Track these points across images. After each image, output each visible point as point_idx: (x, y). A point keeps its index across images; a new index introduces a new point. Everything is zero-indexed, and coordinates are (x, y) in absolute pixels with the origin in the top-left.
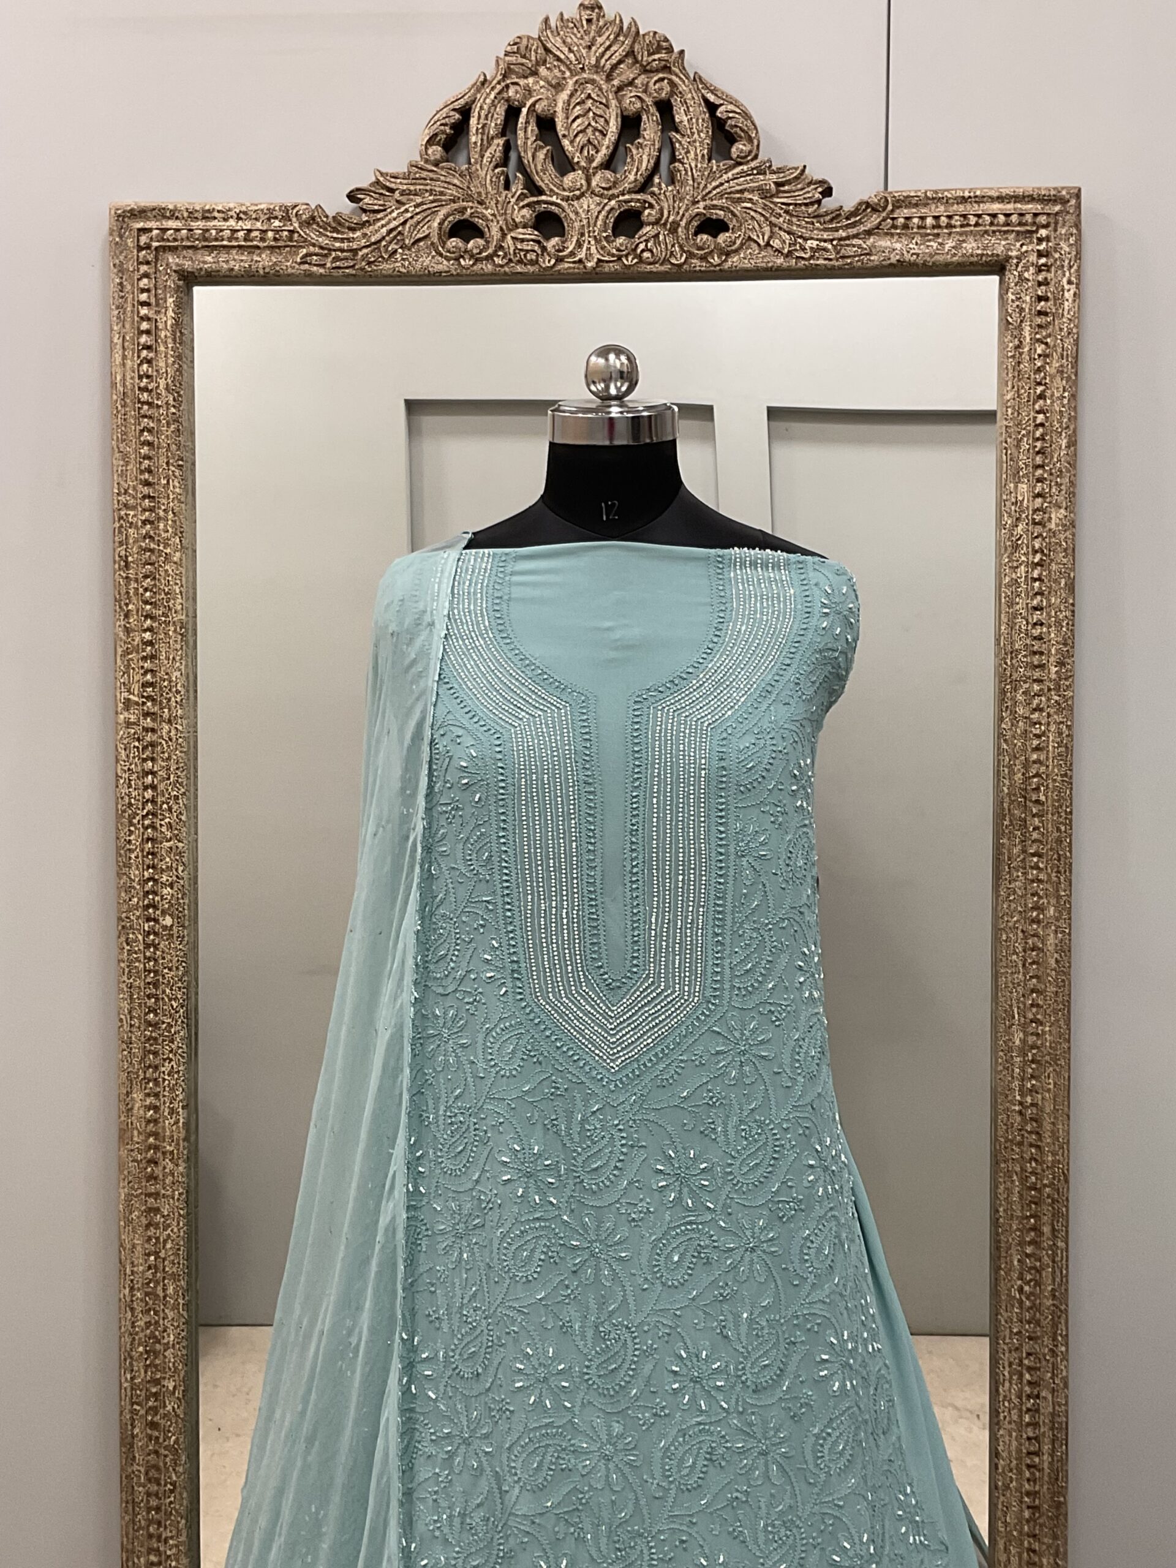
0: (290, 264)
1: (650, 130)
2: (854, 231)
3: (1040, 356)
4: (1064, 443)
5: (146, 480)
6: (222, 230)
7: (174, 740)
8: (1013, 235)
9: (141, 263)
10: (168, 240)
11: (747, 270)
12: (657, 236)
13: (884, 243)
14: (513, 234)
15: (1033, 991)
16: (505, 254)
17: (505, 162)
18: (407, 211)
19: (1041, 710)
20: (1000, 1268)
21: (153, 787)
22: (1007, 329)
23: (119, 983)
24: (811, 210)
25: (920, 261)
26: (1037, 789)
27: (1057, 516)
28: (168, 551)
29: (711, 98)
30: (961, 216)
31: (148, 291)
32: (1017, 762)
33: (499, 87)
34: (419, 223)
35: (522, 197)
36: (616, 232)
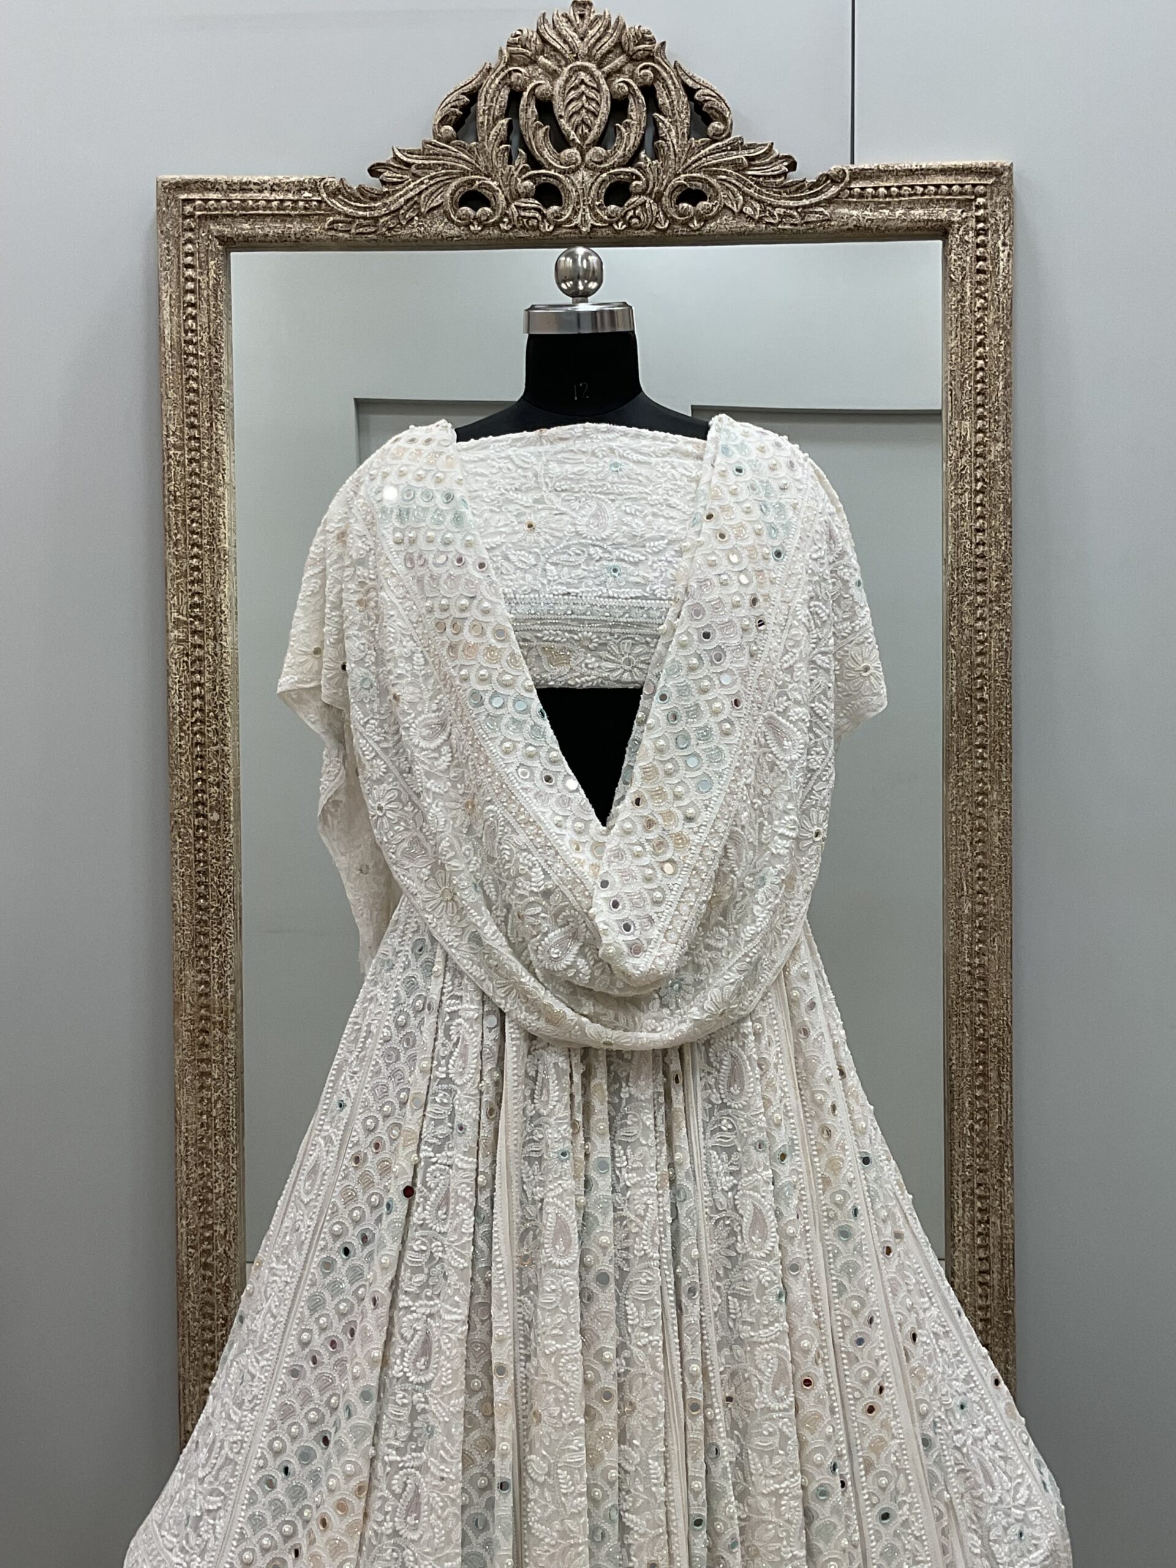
0: (317, 229)
1: (636, 112)
2: (814, 200)
3: (979, 309)
4: (1001, 385)
5: (192, 423)
6: (257, 201)
7: (219, 653)
8: (955, 203)
9: (185, 230)
10: (210, 210)
11: (722, 234)
12: (643, 204)
13: (845, 211)
14: (516, 203)
15: (979, 866)
16: (510, 222)
17: (507, 141)
18: (422, 183)
19: (984, 620)
20: (953, 1109)
21: (202, 698)
22: (951, 286)
23: (172, 871)
24: (778, 180)
25: (874, 226)
26: (981, 689)
27: (996, 448)
28: (212, 486)
29: (690, 83)
30: (909, 186)
31: (192, 254)
32: (964, 665)
33: (503, 74)
34: (432, 193)
35: (524, 170)
36: (608, 203)
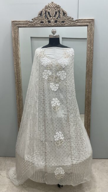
0: (27, 26)
2: (75, 22)
3: (91, 33)
4: (92, 41)
5: (16, 45)
6: (21, 23)
7: (19, 67)
8: (89, 23)
9: (14, 26)
10: (17, 24)
11: (66, 26)
12: (58, 23)
13: (78, 24)
16: (45, 25)
17: (45, 16)
20: (85, 108)
21: (18, 71)
22: (88, 31)
23: (16, 87)
24: (71, 20)
25: (81, 25)
27: (92, 47)
28: (18, 51)
29: (63, 10)
32: (88, 68)
34: (38, 22)
35: (47, 19)
